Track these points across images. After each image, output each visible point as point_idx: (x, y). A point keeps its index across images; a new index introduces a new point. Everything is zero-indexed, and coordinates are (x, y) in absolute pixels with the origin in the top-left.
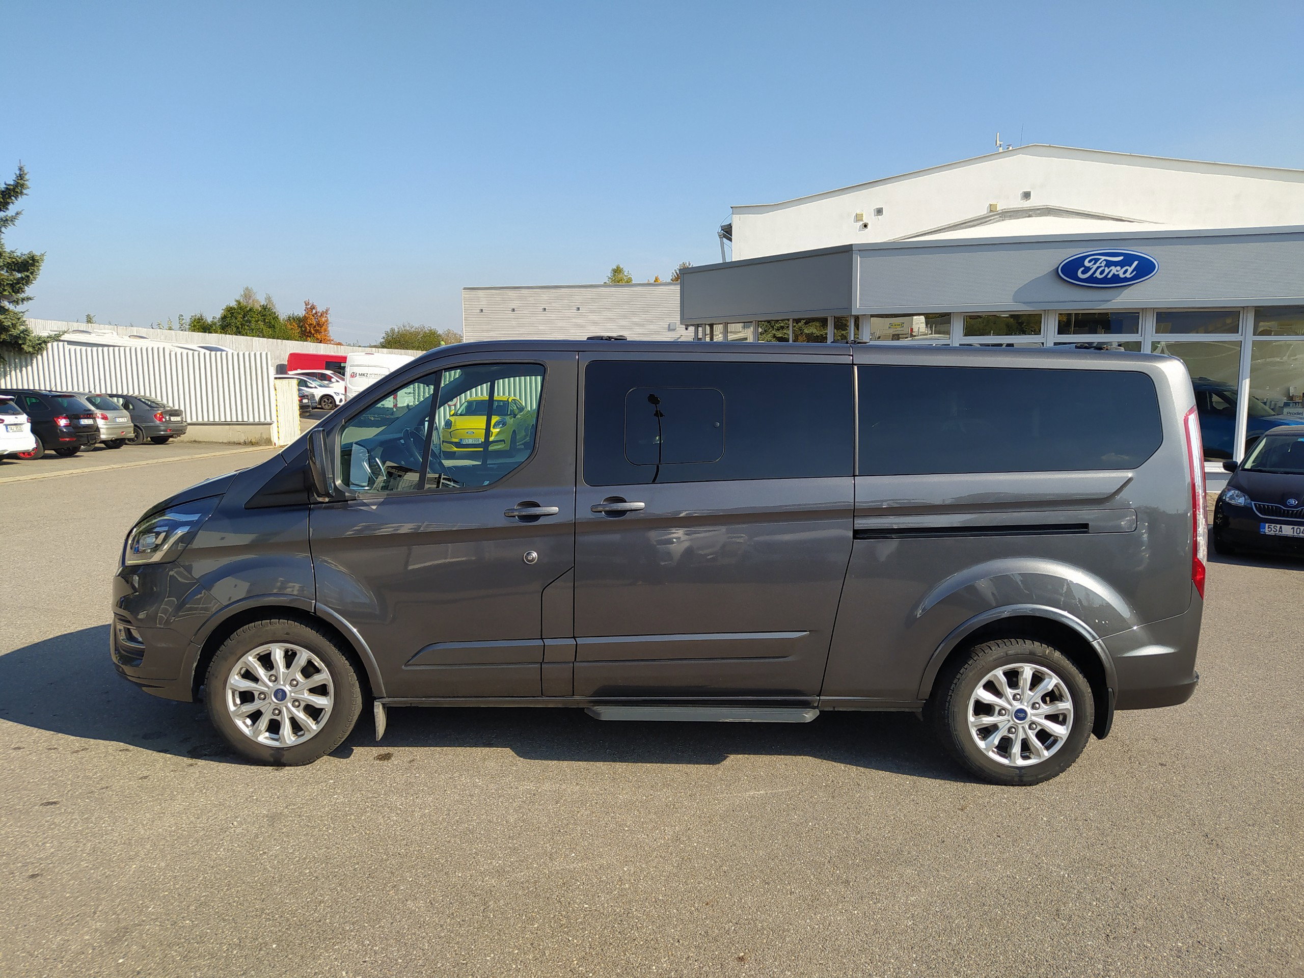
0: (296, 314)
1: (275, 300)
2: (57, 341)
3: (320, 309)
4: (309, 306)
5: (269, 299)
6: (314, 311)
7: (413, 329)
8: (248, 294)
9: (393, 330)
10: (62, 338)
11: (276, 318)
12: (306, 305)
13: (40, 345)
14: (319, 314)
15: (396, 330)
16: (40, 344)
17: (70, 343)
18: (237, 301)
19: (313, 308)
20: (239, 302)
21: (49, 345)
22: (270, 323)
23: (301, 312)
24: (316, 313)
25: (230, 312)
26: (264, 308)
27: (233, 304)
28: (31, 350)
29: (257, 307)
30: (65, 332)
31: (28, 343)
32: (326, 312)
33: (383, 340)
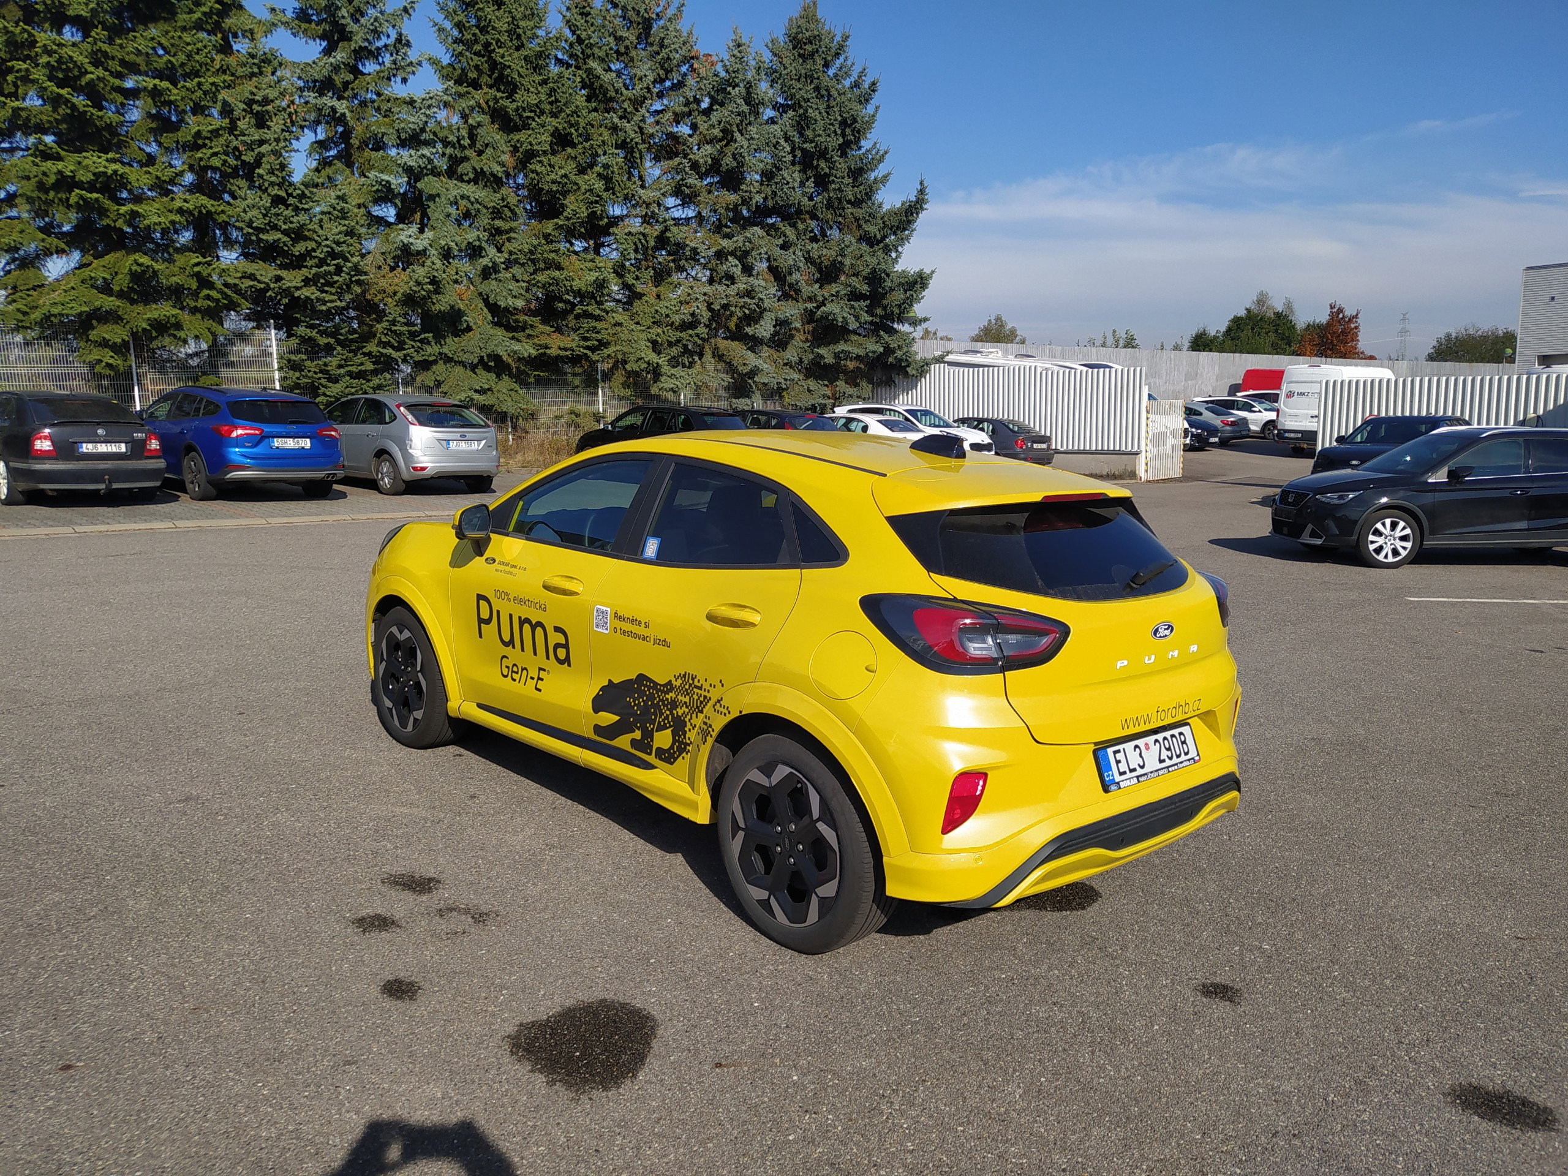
0: (1317, 321)
1: (1296, 307)
2: (941, 362)
3: (1349, 312)
4: (1335, 310)
5: (1289, 305)
6: (1341, 316)
7: (1480, 333)
8: (1261, 300)
9: (1448, 335)
10: (947, 359)
11: (1293, 327)
12: (1331, 308)
13: (923, 368)
14: (1347, 319)
15: (1454, 335)
16: (923, 366)
17: (951, 364)
18: (1247, 309)
19: (1341, 310)
20: (1248, 310)
21: (933, 366)
22: (1283, 334)
23: (1323, 318)
24: (1344, 317)
25: (1237, 324)
26: (1278, 315)
27: (1242, 313)
28: (914, 372)
29: (1270, 314)
30: (948, 353)
31: (914, 365)
32: (1356, 316)
33: (1432, 351)
